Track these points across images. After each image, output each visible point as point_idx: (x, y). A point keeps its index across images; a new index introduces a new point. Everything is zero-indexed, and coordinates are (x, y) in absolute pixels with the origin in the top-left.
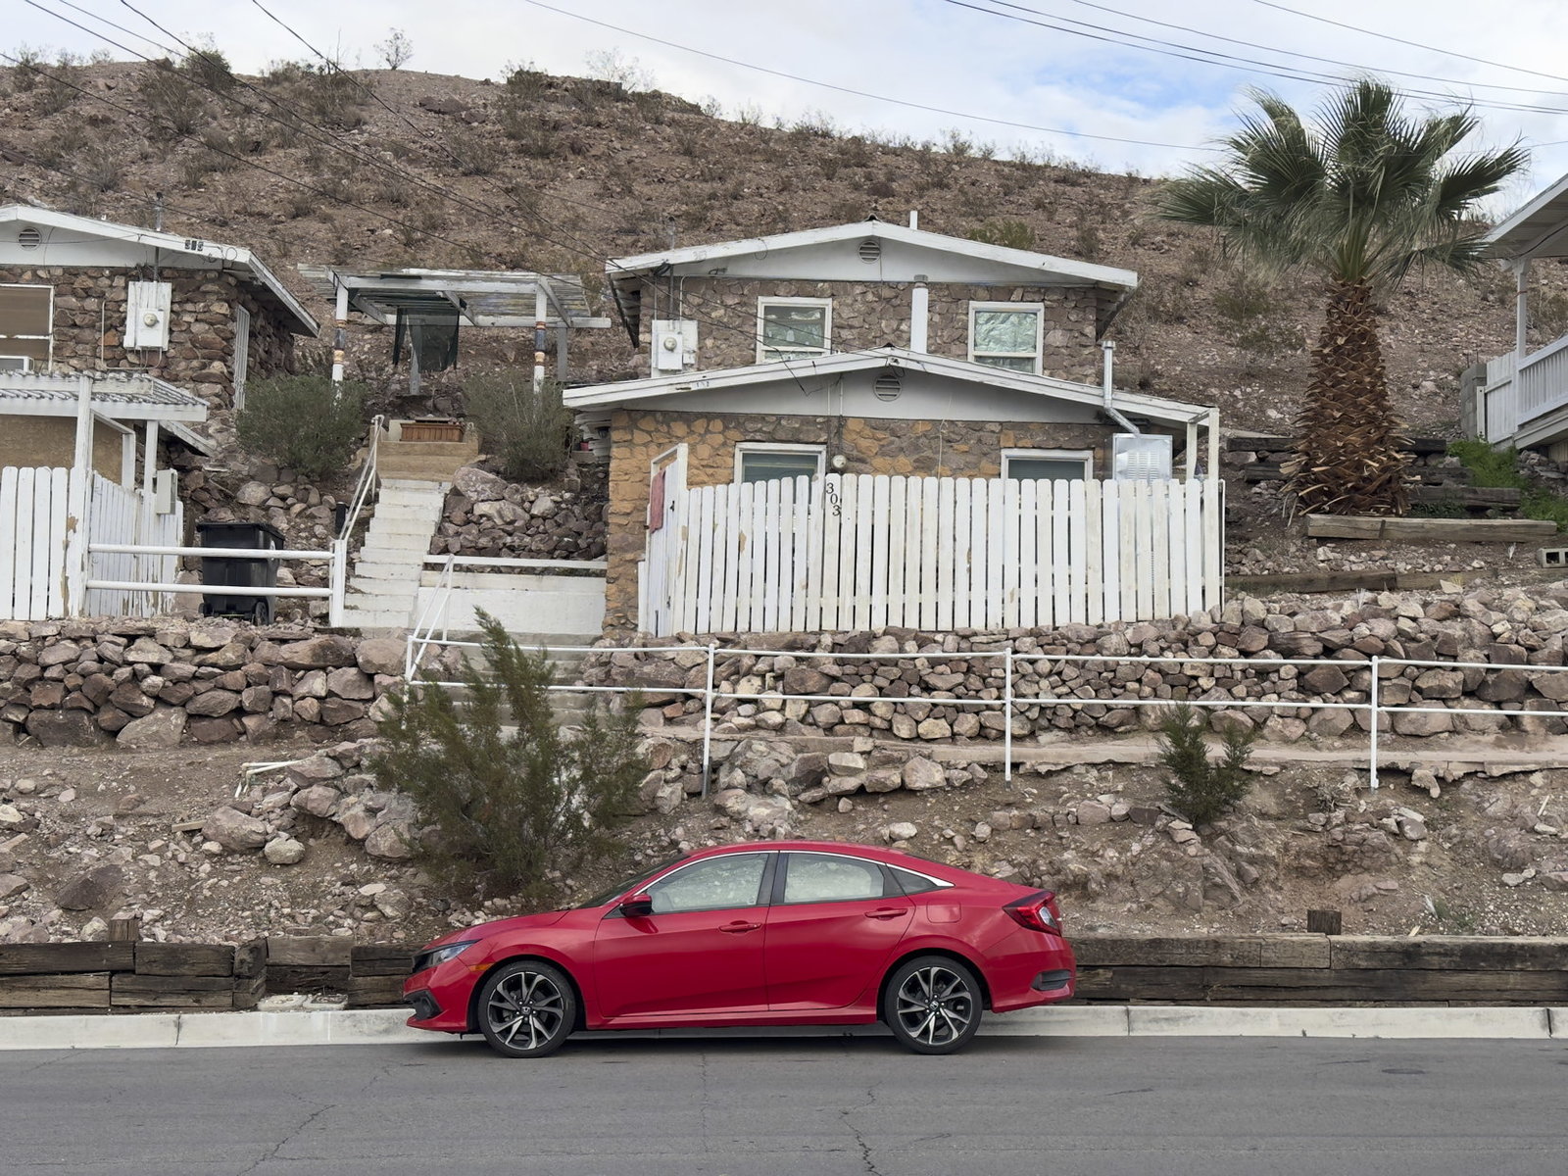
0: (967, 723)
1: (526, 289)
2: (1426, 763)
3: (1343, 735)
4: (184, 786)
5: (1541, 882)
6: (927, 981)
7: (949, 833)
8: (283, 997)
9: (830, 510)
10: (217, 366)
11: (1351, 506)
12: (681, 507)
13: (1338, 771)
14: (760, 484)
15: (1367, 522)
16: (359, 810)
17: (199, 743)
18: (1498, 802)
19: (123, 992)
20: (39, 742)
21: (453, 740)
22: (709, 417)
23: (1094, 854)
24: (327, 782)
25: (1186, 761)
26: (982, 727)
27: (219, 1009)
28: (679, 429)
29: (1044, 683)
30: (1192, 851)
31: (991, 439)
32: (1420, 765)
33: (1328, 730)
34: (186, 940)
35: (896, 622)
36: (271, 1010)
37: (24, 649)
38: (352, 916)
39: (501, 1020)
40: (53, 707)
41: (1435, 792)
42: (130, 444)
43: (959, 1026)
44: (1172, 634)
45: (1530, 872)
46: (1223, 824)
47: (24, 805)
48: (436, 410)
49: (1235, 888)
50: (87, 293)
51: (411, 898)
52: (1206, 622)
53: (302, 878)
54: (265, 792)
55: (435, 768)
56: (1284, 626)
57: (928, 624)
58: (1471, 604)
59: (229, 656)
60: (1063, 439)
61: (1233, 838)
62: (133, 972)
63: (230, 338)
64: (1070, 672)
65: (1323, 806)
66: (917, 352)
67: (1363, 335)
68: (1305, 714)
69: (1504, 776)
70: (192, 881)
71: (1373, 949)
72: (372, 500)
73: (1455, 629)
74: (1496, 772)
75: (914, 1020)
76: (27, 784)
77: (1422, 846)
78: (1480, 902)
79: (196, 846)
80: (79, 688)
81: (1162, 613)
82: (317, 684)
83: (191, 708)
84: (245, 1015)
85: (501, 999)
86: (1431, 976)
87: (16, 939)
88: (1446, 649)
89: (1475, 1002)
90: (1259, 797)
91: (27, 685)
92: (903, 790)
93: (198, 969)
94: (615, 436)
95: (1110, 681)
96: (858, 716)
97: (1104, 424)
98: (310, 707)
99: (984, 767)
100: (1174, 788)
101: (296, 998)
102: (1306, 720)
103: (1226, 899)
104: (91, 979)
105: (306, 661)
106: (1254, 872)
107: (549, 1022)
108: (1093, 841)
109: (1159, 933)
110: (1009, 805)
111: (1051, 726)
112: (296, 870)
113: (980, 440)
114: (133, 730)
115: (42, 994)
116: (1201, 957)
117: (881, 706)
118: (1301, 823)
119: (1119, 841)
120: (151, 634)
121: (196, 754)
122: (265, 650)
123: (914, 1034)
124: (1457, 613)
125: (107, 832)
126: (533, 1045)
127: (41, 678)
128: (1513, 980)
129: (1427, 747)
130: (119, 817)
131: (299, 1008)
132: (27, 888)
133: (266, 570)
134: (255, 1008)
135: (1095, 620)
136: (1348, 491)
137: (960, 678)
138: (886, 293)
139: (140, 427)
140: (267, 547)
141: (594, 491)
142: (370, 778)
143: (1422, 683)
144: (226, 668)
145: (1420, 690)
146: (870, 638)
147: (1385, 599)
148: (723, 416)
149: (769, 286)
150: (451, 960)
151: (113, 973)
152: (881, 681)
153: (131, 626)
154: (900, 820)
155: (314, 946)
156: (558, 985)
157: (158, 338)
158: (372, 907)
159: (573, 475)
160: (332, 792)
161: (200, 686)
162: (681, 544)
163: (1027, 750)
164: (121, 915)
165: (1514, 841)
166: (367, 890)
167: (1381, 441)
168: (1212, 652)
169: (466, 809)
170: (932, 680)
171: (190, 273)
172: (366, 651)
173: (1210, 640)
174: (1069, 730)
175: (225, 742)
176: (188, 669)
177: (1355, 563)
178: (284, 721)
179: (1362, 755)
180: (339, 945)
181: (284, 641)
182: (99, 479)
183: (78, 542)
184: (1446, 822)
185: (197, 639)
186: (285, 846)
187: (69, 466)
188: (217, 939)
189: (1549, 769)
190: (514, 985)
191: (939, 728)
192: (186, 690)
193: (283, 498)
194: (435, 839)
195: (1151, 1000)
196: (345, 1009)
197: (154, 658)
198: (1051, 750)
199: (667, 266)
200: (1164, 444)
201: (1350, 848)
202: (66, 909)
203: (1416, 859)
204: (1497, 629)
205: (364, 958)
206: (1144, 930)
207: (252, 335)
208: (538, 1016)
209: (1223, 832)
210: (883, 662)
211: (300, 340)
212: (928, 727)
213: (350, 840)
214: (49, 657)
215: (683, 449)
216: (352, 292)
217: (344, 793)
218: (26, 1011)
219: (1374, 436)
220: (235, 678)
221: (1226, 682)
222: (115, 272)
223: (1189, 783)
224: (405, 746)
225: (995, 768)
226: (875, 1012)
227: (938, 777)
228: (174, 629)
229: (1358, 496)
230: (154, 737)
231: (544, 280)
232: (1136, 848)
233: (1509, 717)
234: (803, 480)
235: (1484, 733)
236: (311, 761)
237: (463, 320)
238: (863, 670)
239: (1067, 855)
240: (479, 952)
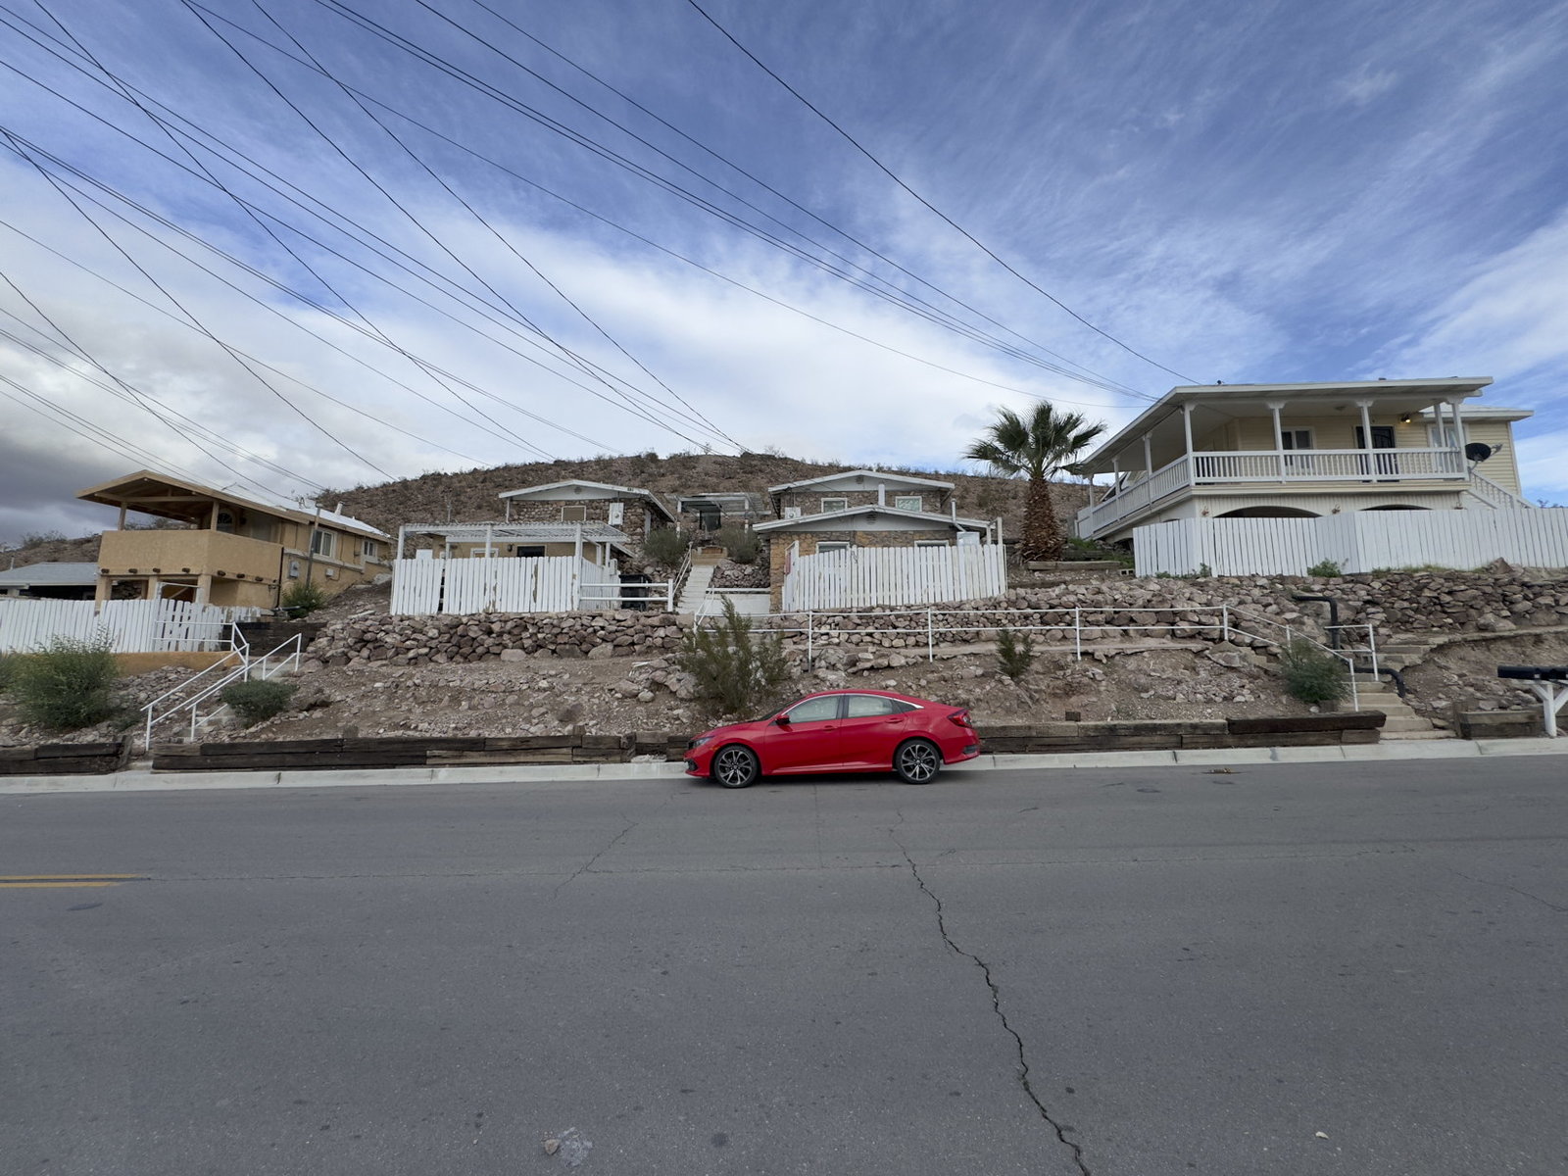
0: (911, 640)
1: (742, 498)
2: (1100, 650)
3: (1059, 640)
4: (610, 672)
5: (1158, 696)
6: (914, 751)
7: (909, 684)
8: (642, 757)
9: (854, 561)
10: (639, 530)
11: (1044, 558)
12: (797, 565)
13: (1065, 654)
14: (826, 553)
15: (1050, 563)
16: (674, 680)
17: (618, 656)
18: (1132, 664)
19: (577, 756)
20: (560, 657)
21: (710, 653)
22: (806, 533)
23: (971, 691)
24: (663, 669)
25: (1007, 652)
26: (917, 642)
27: (615, 762)
28: (795, 537)
29: (941, 624)
30: (1012, 688)
31: (910, 537)
32: (1097, 650)
33: (1053, 638)
34: (603, 734)
35: (880, 602)
36: (637, 763)
37: (555, 622)
38: (670, 723)
39: (725, 772)
40: (565, 643)
41: (1105, 661)
42: (599, 549)
43: (930, 771)
44: (990, 603)
45: (1152, 692)
46: (1023, 677)
47: (550, 680)
48: (713, 544)
49: (1030, 703)
50: (597, 508)
51: (694, 715)
52: (1003, 598)
53: (652, 707)
54: (640, 674)
55: (702, 663)
56: (1034, 599)
57: (893, 604)
58: (1104, 588)
59: (629, 623)
60: (937, 536)
61: (1027, 682)
62: (581, 747)
63: (643, 521)
64: (950, 619)
65: (1062, 668)
66: (881, 505)
67: (1044, 496)
68: (1044, 632)
69: (1132, 654)
70: (610, 709)
71: (1096, 728)
72: (688, 571)
73: (1100, 597)
74: (1129, 652)
75: (909, 769)
76: (553, 673)
77: (1104, 683)
78: (1134, 706)
79: (612, 695)
80: (574, 636)
81: (984, 596)
82: (661, 632)
83: (615, 642)
84: (625, 764)
85: (725, 763)
86: (1122, 738)
87: (538, 734)
88: (1097, 604)
89: (1141, 749)
90: (1036, 666)
91: (556, 636)
92: (889, 667)
93: (607, 746)
94: (772, 541)
95: (967, 622)
96: (868, 639)
97: (954, 529)
98: (659, 641)
99: (921, 657)
100: (1001, 663)
101: (647, 757)
102: (1044, 635)
103: (1027, 708)
104: (565, 750)
105: (658, 624)
106: (1037, 696)
107: (746, 772)
108: (969, 685)
109: (1004, 724)
110: (932, 672)
111: (945, 641)
112: (650, 704)
113: (906, 538)
114: (594, 651)
115: (546, 756)
116: (1024, 733)
117: (876, 636)
118: (1053, 675)
119: (980, 685)
120: (601, 616)
121: (616, 660)
122: (643, 620)
123: (910, 775)
124: (1099, 592)
125: (579, 690)
126: (739, 783)
127: (561, 633)
128: (1157, 739)
129: (1094, 644)
130: (584, 684)
131: (647, 762)
132: (547, 713)
133: (646, 591)
134: (629, 762)
135: (958, 599)
136: (1043, 552)
137: (907, 623)
138: (866, 495)
139: (603, 544)
140: (644, 582)
141: (766, 565)
142: (679, 667)
143: (1089, 619)
144: (628, 628)
145: (1088, 622)
146: (871, 609)
147: (1071, 587)
148: (811, 532)
149: (825, 494)
150: (704, 743)
151: (573, 748)
152: (876, 625)
153: (595, 612)
154: (890, 679)
155: (654, 735)
156: (748, 755)
157: (619, 521)
158: (678, 719)
159: (759, 561)
160: (664, 673)
161: (618, 634)
162: (797, 577)
163: (936, 649)
164: (581, 724)
165: (1143, 680)
166: (676, 712)
167: (1053, 534)
168: (1006, 609)
169: (715, 679)
170: (897, 624)
171: (630, 500)
172: (679, 620)
173: (1005, 605)
174: (951, 642)
175: (627, 655)
176: (614, 628)
177: (1050, 578)
178: (649, 647)
179: (1073, 647)
180: (664, 735)
181: (649, 617)
182: (585, 561)
183: (577, 583)
184: (1111, 673)
185: (618, 617)
186: (646, 695)
187: (573, 555)
188: (614, 733)
189: (1150, 650)
190: (729, 756)
191: (901, 643)
192: (613, 636)
193: (659, 572)
194: (703, 691)
195: (1002, 752)
196: (667, 761)
197: (602, 625)
198: (946, 650)
199: (789, 488)
200: (976, 535)
201: (1075, 685)
202: (561, 721)
203: (1102, 689)
204: (1116, 597)
205: (673, 741)
206: (996, 722)
207: (652, 520)
208: (741, 770)
209: (1023, 680)
210: (877, 617)
211: (669, 524)
212: (896, 642)
213: (671, 692)
214: (564, 625)
215: (797, 543)
216: (683, 503)
217: (669, 673)
218: (540, 763)
219: (1051, 532)
220: (630, 631)
221: (1013, 622)
222: (605, 500)
223: (1008, 660)
224: (691, 654)
225: (926, 657)
226: (891, 766)
227: (903, 661)
228: (609, 613)
229: (1046, 554)
230: (602, 654)
231: (747, 494)
232: (988, 688)
233: (1125, 631)
234: (843, 550)
235: (1115, 637)
236: (657, 661)
237: (722, 514)
238: (870, 621)
239: (960, 692)
240: (715, 741)
